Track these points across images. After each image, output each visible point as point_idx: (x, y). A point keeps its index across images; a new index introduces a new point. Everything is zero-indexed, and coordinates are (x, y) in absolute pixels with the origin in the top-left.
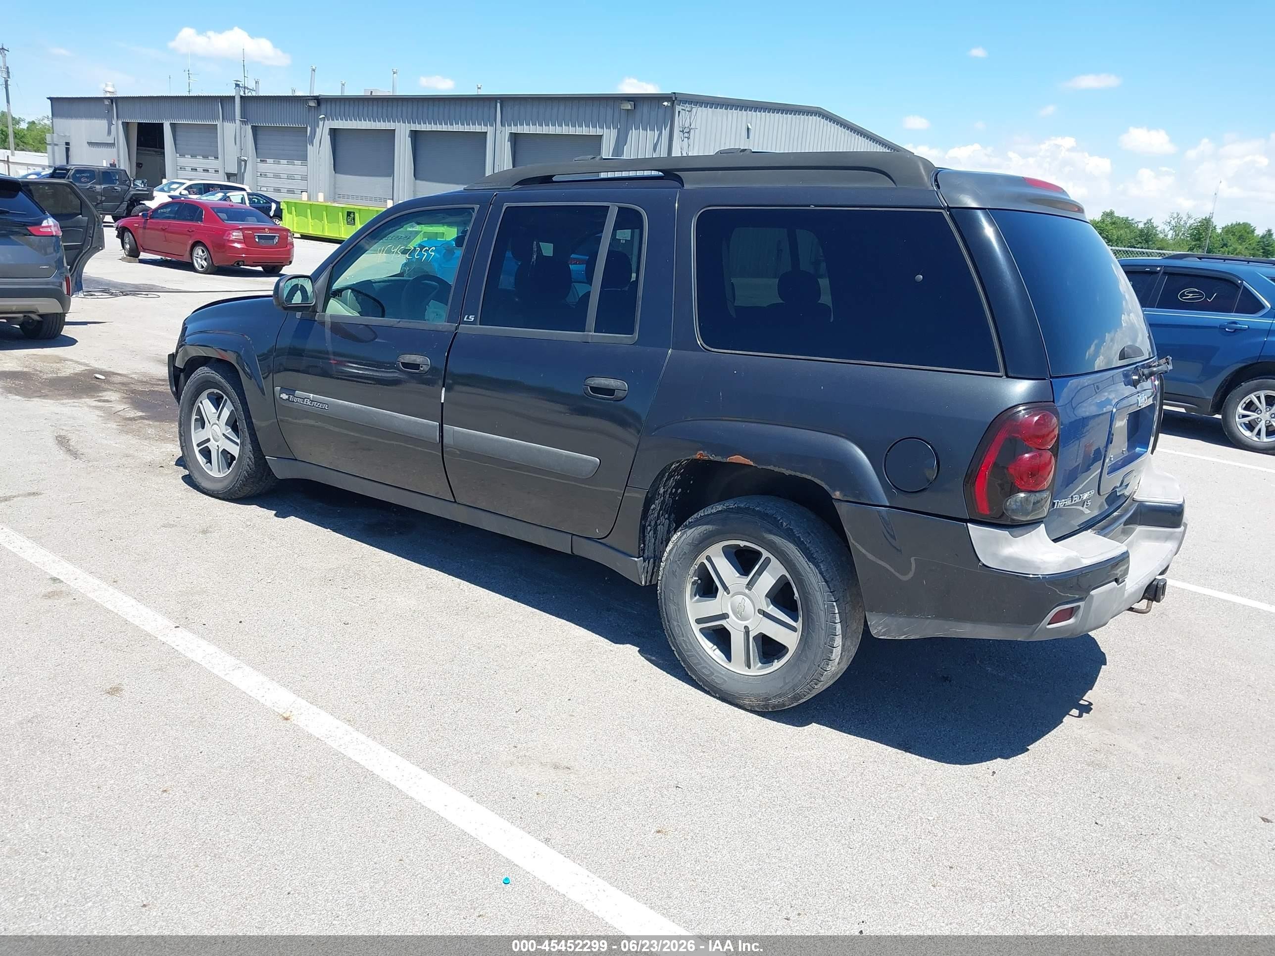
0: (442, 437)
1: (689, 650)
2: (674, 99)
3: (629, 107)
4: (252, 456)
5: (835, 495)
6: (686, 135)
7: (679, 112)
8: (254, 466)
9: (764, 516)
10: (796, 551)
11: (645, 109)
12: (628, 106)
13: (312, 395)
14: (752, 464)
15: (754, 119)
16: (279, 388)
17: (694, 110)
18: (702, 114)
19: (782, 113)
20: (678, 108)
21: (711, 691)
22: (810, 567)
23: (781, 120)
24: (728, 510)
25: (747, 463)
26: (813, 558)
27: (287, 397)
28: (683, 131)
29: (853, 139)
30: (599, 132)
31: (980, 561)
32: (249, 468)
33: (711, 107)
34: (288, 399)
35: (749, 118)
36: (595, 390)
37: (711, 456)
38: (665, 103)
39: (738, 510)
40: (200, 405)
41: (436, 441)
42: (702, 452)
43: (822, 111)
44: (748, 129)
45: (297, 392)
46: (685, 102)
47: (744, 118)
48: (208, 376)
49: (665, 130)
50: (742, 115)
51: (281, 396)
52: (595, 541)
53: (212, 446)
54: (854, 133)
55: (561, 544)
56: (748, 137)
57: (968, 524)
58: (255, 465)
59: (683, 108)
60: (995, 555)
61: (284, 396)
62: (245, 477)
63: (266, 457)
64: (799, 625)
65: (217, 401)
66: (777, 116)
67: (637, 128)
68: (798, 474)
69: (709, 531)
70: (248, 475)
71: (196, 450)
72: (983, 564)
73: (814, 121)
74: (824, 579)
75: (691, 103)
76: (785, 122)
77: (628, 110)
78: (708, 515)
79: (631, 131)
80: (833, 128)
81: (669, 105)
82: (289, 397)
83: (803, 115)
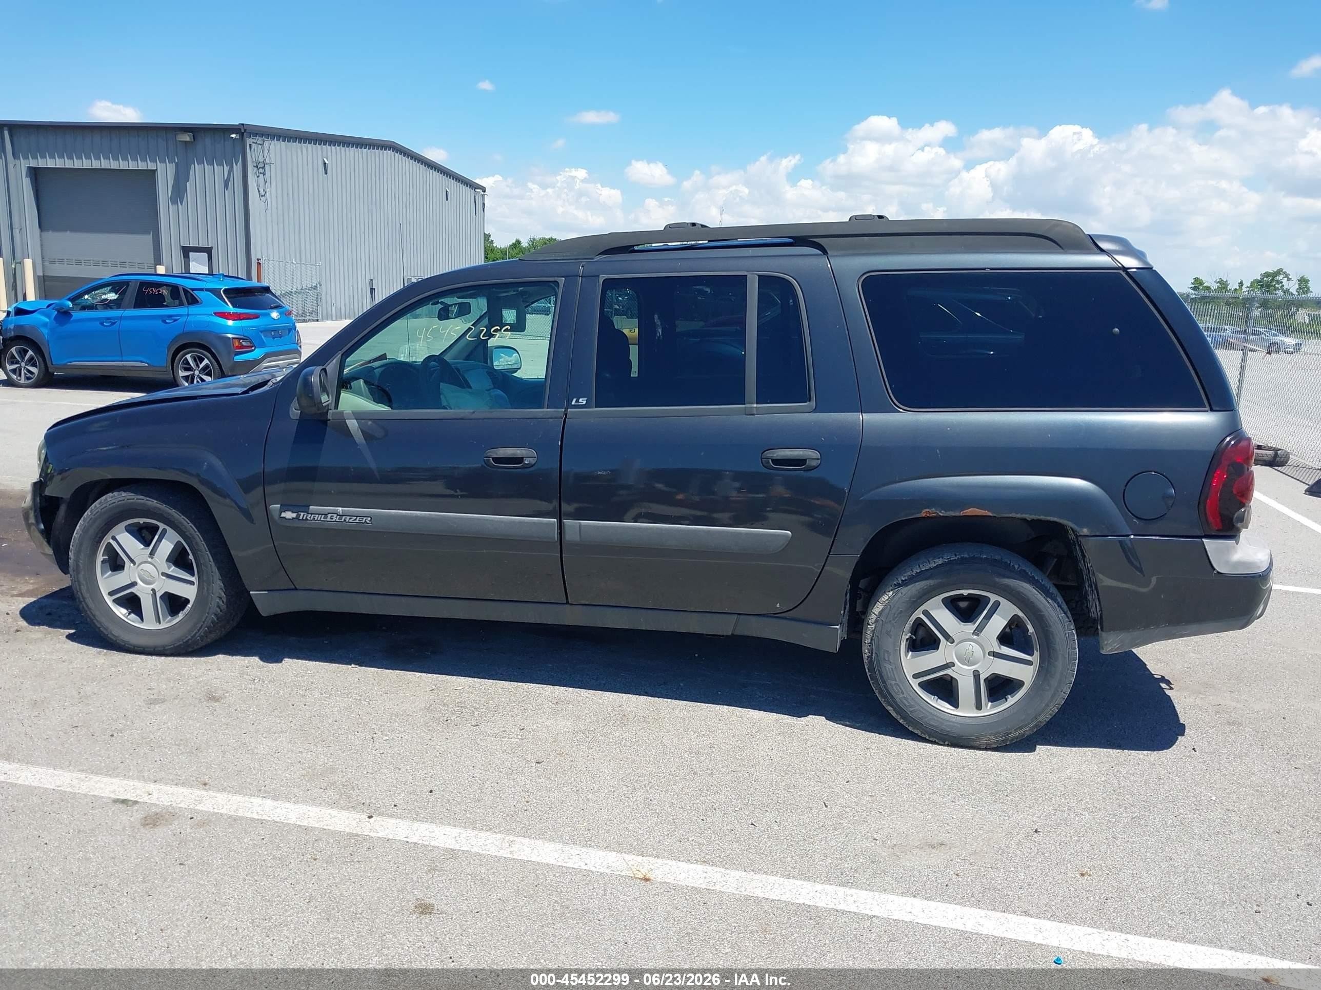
0: (561, 534)
1: (911, 706)
2: (243, 131)
3: (188, 139)
4: (223, 594)
5: (1083, 532)
6: (261, 170)
7: (250, 145)
8: (225, 606)
9: (993, 563)
10: (1034, 590)
11: (207, 141)
12: (187, 137)
13: (340, 509)
14: (991, 515)
15: (329, 154)
16: (279, 506)
17: (266, 143)
18: (275, 148)
19: (357, 148)
20: (249, 141)
21: (937, 741)
22: (1049, 602)
23: (356, 154)
24: (950, 562)
25: (984, 514)
26: (1050, 593)
27: (294, 515)
28: (257, 167)
29: (428, 174)
30: (151, 166)
31: (1214, 569)
32: (219, 611)
33: (284, 141)
34: (297, 518)
35: (325, 153)
36: (777, 462)
37: (940, 512)
38: (233, 136)
39: (962, 561)
40: (112, 542)
41: (555, 539)
42: (928, 510)
43: (396, 145)
44: (325, 164)
45: (311, 507)
46: (256, 134)
47: (320, 153)
48: (132, 503)
49: (236, 165)
50: (317, 149)
51: (283, 515)
52: (771, 617)
53: (143, 591)
54: (428, 168)
55: (724, 627)
56: (326, 173)
57: (1204, 540)
58: (227, 605)
59: (254, 141)
60: (1227, 563)
61: (289, 515)
62: (213, 622)
63: (251, 592)
64: (1035, 658)
65: (145, 535)
66: (352, 151)
67: (200, 162)
68: (1042, 517)
69: (930, 586)
70: (217, 619)
71: (109, 601)
72: (1218, 572)
73: (390, 153)
74: (1063, 611)
75: (262, 135)
76: (360, 156)
77: (186, 142)
78: (927, 570)
79: (193, 166)
80: (407, 163)
81: (238, 137)
82: (298, 516)
83: (378, 149)
